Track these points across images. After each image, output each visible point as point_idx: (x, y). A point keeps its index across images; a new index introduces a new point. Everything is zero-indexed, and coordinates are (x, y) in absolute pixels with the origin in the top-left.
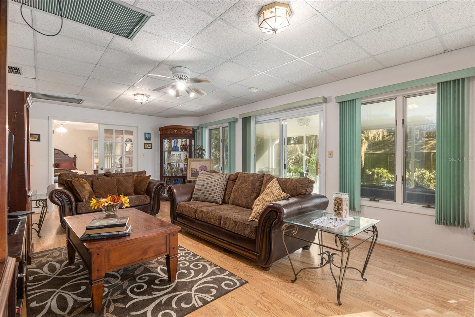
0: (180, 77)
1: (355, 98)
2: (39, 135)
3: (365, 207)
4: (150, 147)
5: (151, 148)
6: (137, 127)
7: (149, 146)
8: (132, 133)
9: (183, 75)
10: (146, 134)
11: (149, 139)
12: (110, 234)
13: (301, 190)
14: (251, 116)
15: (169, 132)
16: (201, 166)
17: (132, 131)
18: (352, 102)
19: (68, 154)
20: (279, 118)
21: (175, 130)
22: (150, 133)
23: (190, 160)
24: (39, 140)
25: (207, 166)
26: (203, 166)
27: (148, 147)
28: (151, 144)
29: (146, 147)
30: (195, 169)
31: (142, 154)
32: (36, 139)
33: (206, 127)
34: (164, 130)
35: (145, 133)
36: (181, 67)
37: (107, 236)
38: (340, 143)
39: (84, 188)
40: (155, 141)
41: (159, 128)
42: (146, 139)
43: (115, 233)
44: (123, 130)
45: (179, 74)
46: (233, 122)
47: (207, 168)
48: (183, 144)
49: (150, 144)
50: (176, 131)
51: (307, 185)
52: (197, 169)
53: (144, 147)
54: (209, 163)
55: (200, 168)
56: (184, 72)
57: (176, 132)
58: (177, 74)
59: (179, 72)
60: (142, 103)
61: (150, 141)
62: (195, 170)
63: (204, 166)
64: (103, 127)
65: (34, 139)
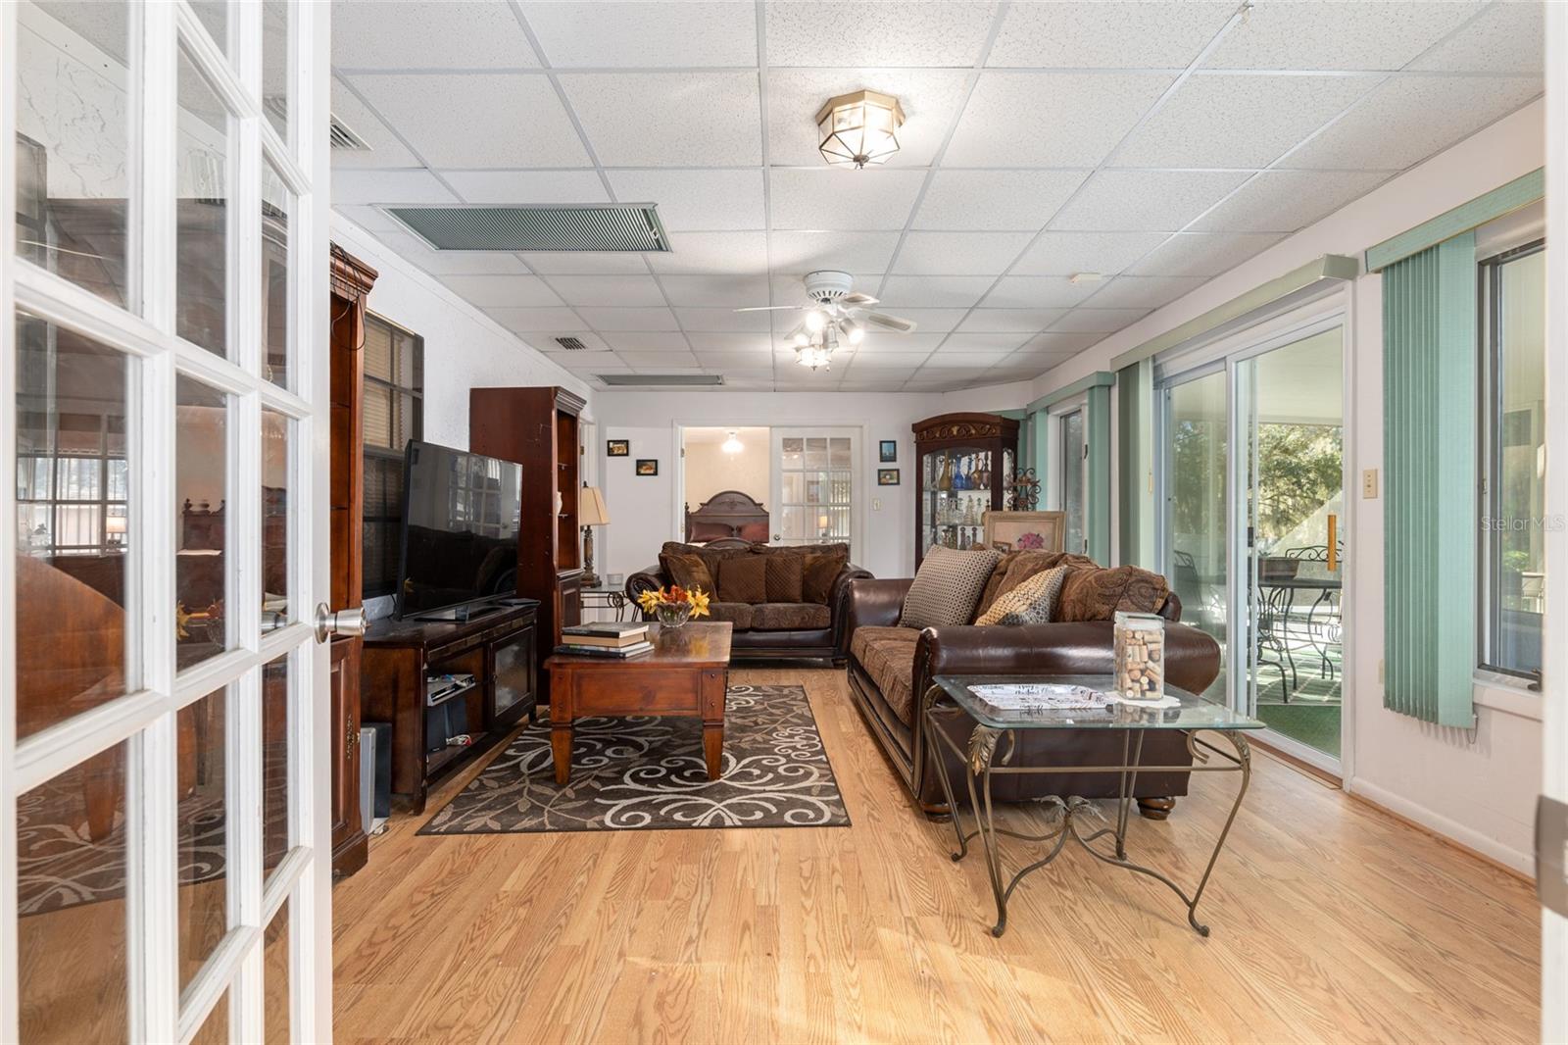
0: (823, 297)
1: (1436, 242)
2: (656, 461)
3: (1494, 712)
4: (895, 481)
5: (898, 483)
6: (861, 427)
7: (891, 478)
8: (849, 444)
9: (830, 292)
10: (884, 445)
11: (893, 459)
12: (596, 648)
13: (1097, 605)
14: (1138, 363)
15: (938, 435)
16: (1025, 535)
17: (849, 439)
18: (1426, 259)
19: (762, 504)
20: (1225, 357)
21: (953, 426)
22: (894, 442)
23: (991, 516)
24: (656, 474)
25: (1043, 536)
26: (1028, 537)
27: (891, 482)
28: (898, 470)
29: (883, 480)
30: (1006, 544)
31: (874, 499)
32: (652, 472)
33: (1047, 410)
34: (926, 429)
35: (881, 442)
36: (817, 272)
37: (591, 651)
38: (1386, 435)
39: (690, 575)
40: (906, 461)
41: (913, 425)
42: (883, 459)
43: (603, 649)
44: (824, 437)
45: (820, 290)
46: (1100, 386)
47: (1042, 540)
48: (980, 468)
49: (895, 473)
50: (955, 430)
51: (1120, 589)
52: (1010, 545)
53: (879, 479)
54: (1051, 525)
55: (1020, 540)
56: (825, 285)
57: (955, 433)
58: (815, 291)
59: (820, 285)
60: (814, 368)
61: (894, 463)
62: (1006, 548)
63: (1032, 535)
64: (781, 435)
65: (648, 472)
